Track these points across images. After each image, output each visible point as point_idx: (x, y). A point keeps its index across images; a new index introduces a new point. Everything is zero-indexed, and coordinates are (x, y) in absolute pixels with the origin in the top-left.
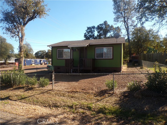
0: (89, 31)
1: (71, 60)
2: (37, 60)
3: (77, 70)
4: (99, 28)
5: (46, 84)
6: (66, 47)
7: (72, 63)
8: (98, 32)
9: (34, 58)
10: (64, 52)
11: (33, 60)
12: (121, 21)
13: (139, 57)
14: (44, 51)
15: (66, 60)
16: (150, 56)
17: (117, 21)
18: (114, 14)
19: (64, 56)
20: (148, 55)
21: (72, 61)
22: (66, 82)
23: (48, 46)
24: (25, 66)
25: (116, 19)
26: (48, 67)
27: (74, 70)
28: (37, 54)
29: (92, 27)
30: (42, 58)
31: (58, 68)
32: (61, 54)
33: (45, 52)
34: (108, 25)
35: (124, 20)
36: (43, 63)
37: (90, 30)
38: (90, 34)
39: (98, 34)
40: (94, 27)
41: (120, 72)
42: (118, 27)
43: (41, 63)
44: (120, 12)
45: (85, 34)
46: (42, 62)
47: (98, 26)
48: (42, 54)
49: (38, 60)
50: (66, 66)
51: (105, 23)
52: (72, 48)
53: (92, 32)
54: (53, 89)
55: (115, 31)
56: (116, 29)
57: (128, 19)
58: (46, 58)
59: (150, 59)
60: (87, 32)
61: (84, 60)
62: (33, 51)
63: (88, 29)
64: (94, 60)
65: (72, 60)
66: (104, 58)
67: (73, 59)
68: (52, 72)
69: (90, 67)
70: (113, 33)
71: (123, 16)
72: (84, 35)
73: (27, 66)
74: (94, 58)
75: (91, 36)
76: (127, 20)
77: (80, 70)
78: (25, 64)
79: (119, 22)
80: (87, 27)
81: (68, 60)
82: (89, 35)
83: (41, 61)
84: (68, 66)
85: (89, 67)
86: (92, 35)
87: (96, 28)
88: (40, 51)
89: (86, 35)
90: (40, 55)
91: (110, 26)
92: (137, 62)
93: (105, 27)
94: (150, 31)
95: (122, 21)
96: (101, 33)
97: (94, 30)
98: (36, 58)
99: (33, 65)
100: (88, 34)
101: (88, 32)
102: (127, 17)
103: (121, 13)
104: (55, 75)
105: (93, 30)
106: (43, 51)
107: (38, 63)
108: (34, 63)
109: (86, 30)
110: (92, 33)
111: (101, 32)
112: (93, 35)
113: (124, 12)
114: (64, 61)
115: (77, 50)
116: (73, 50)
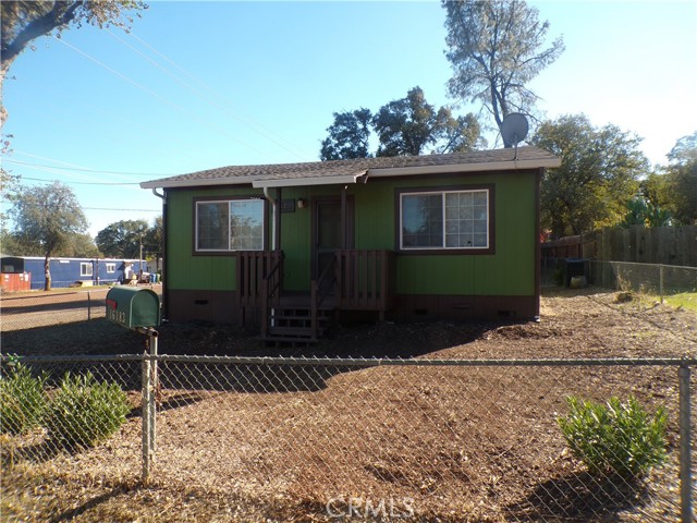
0: (345, 134)
1: (272, 259)
2: (108, 265)
3: (305, 313)
4: (388, 121)
6: (240, 191)
7: (273, 273)
8: (384, 139)
9: (92, 254)
11: (86, 262)
12: (475, 97)
13: (584, 245)
15: (242, 258)
16: (643, 238)
17: (463, 94)
18: (450, 63)
19: (231, 240)
20: (633, 236)
21: (277, 261)
24: (46, 289)
25: (460, 85)
26: (115, 302)
27: (288, 312)
28: (105, 235)
29: (357, 113)
30: (131, 253)
31: (198, 302)
34: (428, 107)
35: (493, 87)
36: (135, 277)
37: (348, 126)
38: (348, 145)
39: (384, 147)
40: (363, 115)
41: (535, 320)
42: (469, 118)
43: (124, 275)
45: (325, 144)
46: (127, 270)
47: (384, 111)
48: (130, 236)
49: (111, 263)
50: (242, 293)
51: (415, 96)
53: (355, 136)
55: (458, 135)
56: (461, 123)
57: (506, 85)
58: (150, 254)
59: (641, 252)
60: (334, 135)
61: (343, 257)
62: (84, 221)
63: (337, 124)
64: (394, 257)
65: (276, 256)
66: (445, 247)
67: (282, 255)
70: (449, 145)
71: (488, 73)
72: (321, 147)
73: (53, 290)
74: (392, 248)
75: (349, 154)
76: (503, 91)
77: (319, 312)
78: (47, 279)
79: (470, 100)
80: (336, 114)
81: (253, 260)
82: (343, 150)
83: (122, 267)
84: (253, 293)
86: (356, 149)
87: (374, 121)
88: (122, 225)
89: (331, 149)
90: (121, 243)
91: (432, 113)
93: (413, 117)
95: (481, 95)
96: (396, 144)
97: (365, 129)
98: (102, 254)
99: (88, 284)
100: (337, 145)
101: (341, 137)
102: (502, 77)
103: (480, 59)
105: (360, 126)
107: (111, 276)
108: (92, 278)
109: (331, 128)
110: (356, 139)
111: (394, 138)
112: (359, 148)
113: (493, 59)
114: (232, 263)
115: (300, 204)
116: (279, 202)
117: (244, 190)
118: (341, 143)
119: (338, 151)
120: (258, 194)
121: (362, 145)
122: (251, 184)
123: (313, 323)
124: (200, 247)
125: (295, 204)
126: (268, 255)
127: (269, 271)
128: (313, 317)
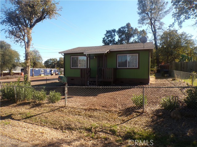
0: (109, 36)
1: (88, 70)
2: (47, 70)
3: (95, 82)
4: (121, 32)
5: (58, 99)
6: (81, 54)
7: (88, 73)
8: (120, 37)
9: (43, 67)
10: (79, 60)
11: (42, 70)
12: (146, 24)
13: (170, 66)
14: (55, 59)
15: (81, 70)
16: (184, 64)
17: (142, 24)
18: (139, 15)
19: (79, 65)
20: (181, 64)
21: (89, 70)
22: (82, 96)
23: (60, 53)
24: (33, 76)
25: (141, 21)
26: (60, 78)
27: (91, 82)
28: (46, 62)
29: (112, 30)
30: (53, 67)
31: (72, 79)
32: (75, 63)
33: (57, 60)
34: (132, 28)
35: (151, 21)
36: (54, 73)
37: (110, 33)
38: (110, 39)
39: (120, 39)
40: (114, 31)
41: (148, 84)
42: (143, 31)
43: (52, 73)
44: (146, 12)
45: (104, 39)
46: (52, 72)
47: (120, 30)
48: (53, 62)
49: (48, 70)
50: (81, 78)
51: (128, 25)
52: (89, 55)
53: (112, 36)
54: (66, 106)
55: (140, 35)
56: (141, 32)
57: (155, 20)
58: (58, 68)
59: (183, 68)
60: (106, 36)
61: (104, 70)
62: (42, 59)
63: (107, 33)
64: (116, 70)
66: (128, 67)
67: (90, 69)
68: (64, 85)
69: (111, 78)
70: (138, 38)
71: (150, 17)
72: (103, 40)
73: (35, 77)
74: (115, 67)
75: (110, 41)
76: (154, 22)
77: (98, 82)
78: (33, 74)
79: (145, 25)
80: (107, 31)
81: (84, 70)
82: (108, 40)
83: (51, 71)
84: (84, 77)
85: (109, 78)
86: (112, 40)
87: (117, 32)
88: (51, 60)
90: (50, 64)
91: (133, 29)
92: (167, 72)
93: (127, 31)
94: (182, 35)
95: (148, 23)
96: (123, 38)
97: (114, 34)
98: (45, 67)
99: (43, 75)
100: (107, 39)
101: (108, 37)
102: (154, 18)
103: (147, 14)
104: (68, 88)
105: (113, 34)
106: (53, 59)
107: (48, 73)
109: (105, 34)
110: (112, 37)
111: (123, 37)
112: (113, 40)
113: (151, 13)
114: (79, 71)
115: (95, 57)
116: (90, 57)
117: (82, 54)
118: (108, 38)
119: (107, 40)
120: (85, 55)
121: (113, 39)
122: (83, 53)
123: (97, 84)
124: (72, 67)
125: (94, 57)
126: (87, 69)
127: (87, 73)
128: (97, 83)
